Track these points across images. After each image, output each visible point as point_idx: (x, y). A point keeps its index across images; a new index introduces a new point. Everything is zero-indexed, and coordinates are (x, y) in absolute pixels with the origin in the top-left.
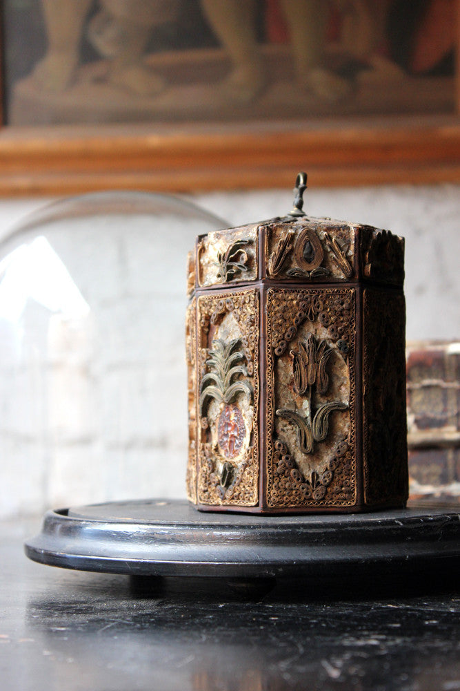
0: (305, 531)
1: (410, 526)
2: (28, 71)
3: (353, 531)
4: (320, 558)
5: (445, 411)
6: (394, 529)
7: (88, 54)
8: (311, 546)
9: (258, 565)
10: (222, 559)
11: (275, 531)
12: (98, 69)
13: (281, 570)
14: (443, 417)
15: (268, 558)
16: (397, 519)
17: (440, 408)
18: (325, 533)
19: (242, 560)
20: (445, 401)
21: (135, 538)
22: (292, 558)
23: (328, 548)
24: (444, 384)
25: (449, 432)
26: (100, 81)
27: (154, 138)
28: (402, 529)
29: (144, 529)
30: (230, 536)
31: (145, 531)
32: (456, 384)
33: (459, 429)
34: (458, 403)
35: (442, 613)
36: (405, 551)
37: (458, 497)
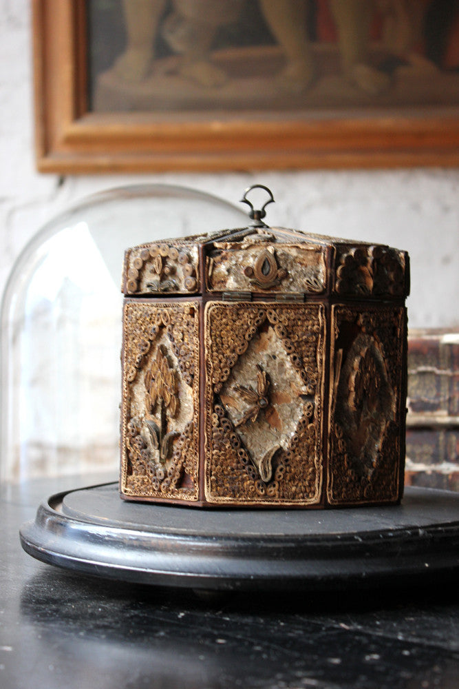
0: (264, 545)
1: (370, 542)
2: (109, 64)
3: (312, 546)
4: (278, 573)
5: (438, 396)
6: (353, 545)
7: (161, 50)
8: (269, 559)
9: (218, 579)
10: (184, 569)
11: (236, 543)
12: (170, 63)
13: (238, 584)
14: (436, 401)
15: (227, 571)
16: (357, 534)
17: (434, 393)
18: (284, 548)
19: (203, 571)
20: (438, 386)
21: (107, 541)
22: (250, 572)
23: (286, 563)
24: (438, 372)
25: (440, 416)
26: (172, 73)
27: (217, 125)
28: (361, 545)
29: (115, 532)
30: (194, 546)
31: (115, 536)
32: (449, 372)
33: (451, 414)
34: (450, 389)
35: (387, 640)
36: (363, 568)
37: (448, 475)
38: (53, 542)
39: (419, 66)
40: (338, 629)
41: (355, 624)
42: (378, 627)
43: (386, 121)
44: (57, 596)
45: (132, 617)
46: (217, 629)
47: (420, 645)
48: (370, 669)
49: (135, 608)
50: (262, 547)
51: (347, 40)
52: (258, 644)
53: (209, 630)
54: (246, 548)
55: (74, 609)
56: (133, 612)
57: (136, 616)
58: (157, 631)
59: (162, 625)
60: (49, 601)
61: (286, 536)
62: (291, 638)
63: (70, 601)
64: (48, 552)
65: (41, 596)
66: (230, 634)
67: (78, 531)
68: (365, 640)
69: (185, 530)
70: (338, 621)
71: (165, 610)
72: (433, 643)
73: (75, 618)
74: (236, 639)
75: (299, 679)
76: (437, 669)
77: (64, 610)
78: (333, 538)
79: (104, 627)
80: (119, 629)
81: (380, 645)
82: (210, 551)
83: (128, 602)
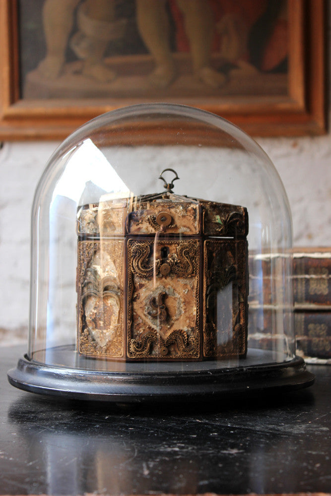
0: (158, 377)
1: (216, 375)
2: (35, 66)
4: (166, 392)
6: (207, 376)
7: (70, 57)
8: (160, 385)
9: (132, 396)
11: (142, 377)
12: (77, 66)
13: (143, 399)
14: (252, 295)
15: (137, 392)
16: (209, 371)
18: (169, 379)
19: (123, 392)
21: (66, 377)
22: (150, 392)
23: (170, 387)
26: (77, 73)
28: (211, 376)
30: (117, 379)
31: (71, 374)
35: (223, 427)
36: (212, 389)
37: (258, 341)
39: (245, 69)
40: (195, 422)
41: (205, 420)
42: (217, 421)
44: (33, 410)
45: (79, 419)
46: (129, 424)
47: (240, 429)
48: (213, 439)
49: (80, 415)
51: (197, 50)
52: (152, 430)
53: (124, 424)
54: (147, 379)
55: (45, 416)
56: (79, 417)
57: (80, 418)
58: (95, 425)
59: (97, 422)
60: (29, 412)
61: (169, 372)
62: (170, 427)
63: (41, 412)
64: (30, 385)
65: (24, 410)
66: (136, 425)
67: (48, 372)
68: (210, 427)
70: (195, 419)
71: (97, 415)
72: (247, 427)
73: (47, 420)
74: (139, 428)
75: (176, 444)
76: (248, 438)
77: (40, 416)
78: (196, 373)
79: (64, 423)
80: (73, 425)
81: (218, 429)
82: (127, 381)
83: (75, 412)
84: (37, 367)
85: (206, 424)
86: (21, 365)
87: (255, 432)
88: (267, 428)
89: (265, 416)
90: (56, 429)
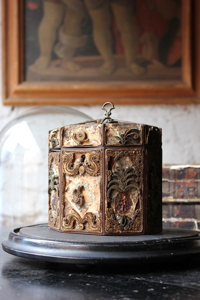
0: (106, 246)
1: (149, 245)
3: (126, 246)
4: (112, 257)
5: (169, 191)
6: (142, 246)
7: (54, 57)
8: (109, 252)
9: (87, 260)
10: (73, 256)
11: (95, 245)
12: (57, 62)
13: (96, 262)
14: (169, 193)
15: (91, 256)
16: (144, 241)
17: (168, 189)
18: (114, 247)
19: (81, 257)
20: (169, 187)
21: (40, 245)
22: (101, 257)
23: (115, 253)
24: (169, 181)
25: (170, 199)
26: (58, 66)
27: (76, 86)
28: (146, 246)
29: (44, 242)
30: (77, 247)
31: (44, 243)
32: (173, 181)
33: (174, 198)
34: (174, 188)
35: (157, 283)
36: (146, 255)
37: (173, 223)
38: (17, 246)
40: (135, 280)
41: (142, 278)
42: (152, 279)
43: (144, 85)
44: (18, 269)
46: (86, 280)
47: (170, 285)
48: (151, 294)
50: (105, 247)
52: (103, 285)
53: (83, 280)
54: (99, 247)
55: (25, 273)
56: (50, 274)
57: (51, 275)
58: (61, 281)
59: (63, 279)
60: (15, 270)
61: (115, 242)
62: (116, 283)
63: (23, 270)
64: (15, 250)
65: (11, 269)
66: (91, 282)
67: (28, 241)
68: (147, 284)
69: (73, 240)
70: (135, 277)
71: (63, 273)
72: (174, 284)
73: (26, 276)
74: (93, 284)
75: (122, 298)
76: (178, 294)
77: (22, 274)
78: (134, 243)
79: (39, 280)
80: (45, 281)
81: (153, 285)
82: (84, 249)
83: (47, 271)
84: (21, 238)
85: (143, 281)
86: (11, 237)
87: (182, 288)
88: (190, 285)
89: (186, 275)
90: (32, 284)
